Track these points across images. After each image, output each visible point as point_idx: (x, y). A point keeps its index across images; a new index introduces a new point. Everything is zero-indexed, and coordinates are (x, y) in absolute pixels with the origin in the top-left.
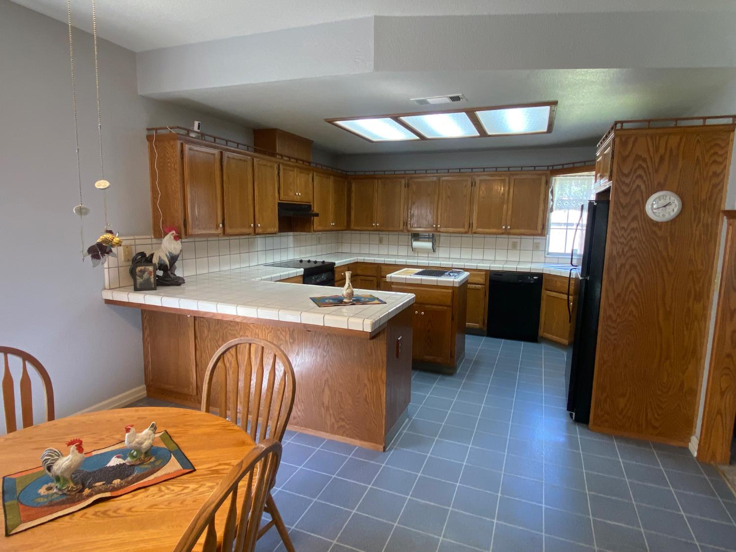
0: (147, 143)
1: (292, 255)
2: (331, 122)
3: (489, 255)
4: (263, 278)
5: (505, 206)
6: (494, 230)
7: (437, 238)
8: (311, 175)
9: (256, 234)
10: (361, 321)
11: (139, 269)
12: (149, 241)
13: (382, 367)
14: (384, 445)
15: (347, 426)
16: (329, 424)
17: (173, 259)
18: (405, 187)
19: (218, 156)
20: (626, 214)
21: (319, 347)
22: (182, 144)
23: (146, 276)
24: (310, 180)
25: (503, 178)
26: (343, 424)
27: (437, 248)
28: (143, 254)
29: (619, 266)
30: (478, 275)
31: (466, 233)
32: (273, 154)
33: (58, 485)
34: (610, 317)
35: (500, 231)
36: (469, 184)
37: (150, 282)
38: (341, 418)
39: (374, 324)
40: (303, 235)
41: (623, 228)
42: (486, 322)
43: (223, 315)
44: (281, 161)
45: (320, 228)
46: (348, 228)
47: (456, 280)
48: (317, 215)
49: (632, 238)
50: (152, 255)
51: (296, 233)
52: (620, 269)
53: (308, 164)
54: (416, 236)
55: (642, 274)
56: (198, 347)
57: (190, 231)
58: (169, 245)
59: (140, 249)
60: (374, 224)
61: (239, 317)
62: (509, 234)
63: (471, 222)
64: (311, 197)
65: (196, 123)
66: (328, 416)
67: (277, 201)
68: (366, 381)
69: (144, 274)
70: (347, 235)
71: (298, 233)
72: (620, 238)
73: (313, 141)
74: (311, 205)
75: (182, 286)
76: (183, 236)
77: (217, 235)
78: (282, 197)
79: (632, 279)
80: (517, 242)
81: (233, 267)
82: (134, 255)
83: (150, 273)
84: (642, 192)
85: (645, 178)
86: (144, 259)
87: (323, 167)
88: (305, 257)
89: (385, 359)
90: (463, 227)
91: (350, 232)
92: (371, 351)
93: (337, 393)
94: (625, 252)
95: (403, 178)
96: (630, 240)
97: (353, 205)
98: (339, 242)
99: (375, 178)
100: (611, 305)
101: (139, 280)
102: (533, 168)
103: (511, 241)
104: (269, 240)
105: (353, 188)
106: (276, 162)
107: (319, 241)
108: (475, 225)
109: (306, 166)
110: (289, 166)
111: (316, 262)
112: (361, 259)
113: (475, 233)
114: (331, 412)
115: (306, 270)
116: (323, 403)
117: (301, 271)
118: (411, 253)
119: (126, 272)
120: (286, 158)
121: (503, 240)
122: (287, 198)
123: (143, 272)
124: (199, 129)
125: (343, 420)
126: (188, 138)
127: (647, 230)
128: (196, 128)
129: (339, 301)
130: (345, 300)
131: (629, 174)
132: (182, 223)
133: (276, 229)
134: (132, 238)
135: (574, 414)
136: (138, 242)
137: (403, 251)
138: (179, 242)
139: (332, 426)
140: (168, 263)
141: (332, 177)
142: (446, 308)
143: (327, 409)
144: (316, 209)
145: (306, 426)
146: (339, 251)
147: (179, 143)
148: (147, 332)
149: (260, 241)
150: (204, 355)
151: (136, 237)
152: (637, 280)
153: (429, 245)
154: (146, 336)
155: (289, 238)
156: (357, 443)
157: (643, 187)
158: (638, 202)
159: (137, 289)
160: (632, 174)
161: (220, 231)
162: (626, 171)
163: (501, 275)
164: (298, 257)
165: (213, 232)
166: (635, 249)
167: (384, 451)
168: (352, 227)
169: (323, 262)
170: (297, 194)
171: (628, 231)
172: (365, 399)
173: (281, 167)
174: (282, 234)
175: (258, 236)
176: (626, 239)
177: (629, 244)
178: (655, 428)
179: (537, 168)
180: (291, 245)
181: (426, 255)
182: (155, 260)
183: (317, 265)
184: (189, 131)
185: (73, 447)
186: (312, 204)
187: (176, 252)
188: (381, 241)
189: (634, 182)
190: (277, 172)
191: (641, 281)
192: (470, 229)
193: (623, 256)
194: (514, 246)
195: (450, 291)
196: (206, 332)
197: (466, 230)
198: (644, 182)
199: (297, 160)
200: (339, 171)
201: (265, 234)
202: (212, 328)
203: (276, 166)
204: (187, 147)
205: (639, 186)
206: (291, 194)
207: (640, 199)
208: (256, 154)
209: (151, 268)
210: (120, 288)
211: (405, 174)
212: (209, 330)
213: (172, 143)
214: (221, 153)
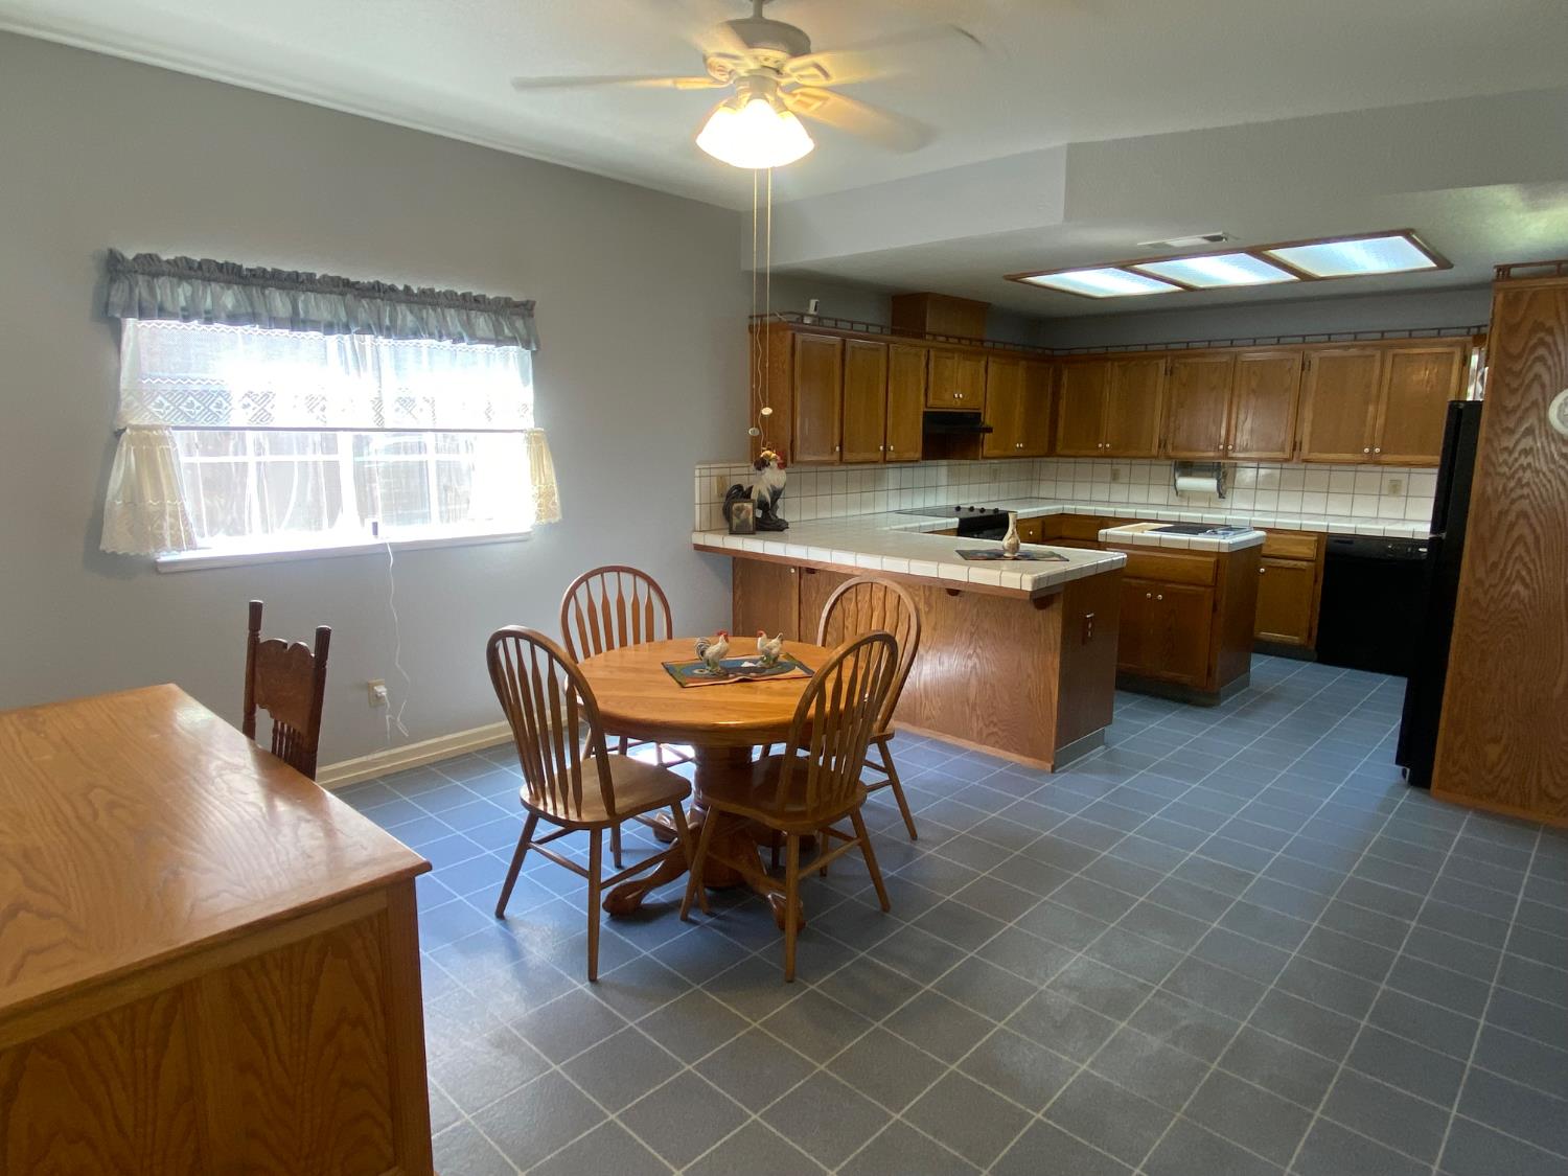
0: (748, 335)
1: (944, 499)
2: (1015, 279)
3: (1338, 506)
4: (893, 527)
5: (1371, 408)
6: (1348, 456)
7: (1230, 471)
8: (983, 363)
9: (886, 461)
10: (1018, 575)
11: (736, 505)
12: (745, 470)
13: (1055, 650)
14: (1053, 763)
15: (1000, 733)
16: (975, 731)
17: (776, 494)
18: (1166, 374)
19: (839, 347)
20: (1512, 425)
21: (965, 620)
22: (794, 335)
23: (743, 515)
24: (982, 371)
25: (1368, 352)
26: (995, 730)
27: (1229, 491)
28: (739, 487)
29: (1495, 514)
30: (1300, 543)
31: (1286, 460)
32: (921, 335)
33: (710, 668)
34: (1476, 601)
35: (1358, 457)
36: (1298, 365)
37: (748, 523)
38: (992, 722)
39: (1036, 582)
40: (965, 465)
41: (1506, 449)
42: (1315, 633)
43: (839, 566)
44: (934, 344)
45: (996, 452)
46: (1051, 452)
47: (1228, 541)
48: (989, 430)
49: (1521, 465)
50: (751, 488)
51: (952, 462)
52: (1499, 520)
53: (978, 343)
54: (1187, 467)
55: (1539, 530)
56: (802, 615)
57: (798, 457)
58: (773, 477)
59: (736, 481)
60: (1100, 445)
61: (859, 568)
62: (1378, 463)
63: (1298, 439)
64: (981, 399)
65: (813, 303)
66: (974, 719)
67: (922, 409)
68: (1030, 671)
69: (741, 512)
70: (1051, 465)
71: (957, 462)
72: (1500, 465)
73: (989, 304)
74: (980, 414)
75: (786, 531)
76: (789, 463)
77: (832, 463)
78: (931, 402)
79: (1521, 538)
80: (1400, 481)
81: (850, 513)
82: (728, 488)
83: (748, 512)
84: (1543, 386)
85: (1550, 362)
86: (740, 493)
87: (1007, 347)
88: (965, 503)
89: (1059, 639)
90: (1282, 450)
91: (1055, 459)
92: (1040, 626)
93: (988, 686)
94: (1508, 489)
95: (1162, 357)
96: (1518, 469)
97: (1062, 411)
98: (1034, 478)
99: (1109, 359)
100: (1480, 582)
101: (735, 521)
102: (1436, 332)
103: (1388, 478)
104: (907, 472)
105: (1065, 380)
106: (924, 347)
107: (995, 476)
108: (1306, 447)
109: (976, 348)
110: (947, 350)
111: (982, 510)
112: (1069, 508)
113: (1307, 461)
114: (979, 712)
115: (962, 521)
116: (968, 700)
117: (954, 522)
118: (1174, 500)
119: (718, 510)
120: (942, 339)
121: (1370, 475)
122: (939, 403)
123: (740, 510)
124: (815, 310)
125: (995, 725)
126: (801, 326)
127: (1551, 452)
128: (812, 311)
129: (997, 556)
130: (1006, 555)
131: (1520, 356)
132: (789, 444)
133: (918, 455)
134: (727, 465)
135: (1408, 770)
136: (734, 471)
137: (1159, 495)
138: (783, 471)
139: (980, 733)
140: (769, 500)
141: (1023, 363)
142: (1203, 589)
143: (973, 708)
144: (988, 421)
145: (945, 731)
146: (1033, 496)
147: (790, 333)
148: (739, 593)
149: (892, 475)
150: (810, 626)
151: (733, 465)
152: (1530, 539)
153: (1210, 484)
154: (737, 598)
155: (941, 470)
156: (1015, 758)
157: (1546, 378)
158: (1535, 404)
159: (733, 532)
160: (1525, 356)
161: (836, 457)
162: (1514, 351)
163: (1351, 543)
164: (954, 503)
165: (826, 458)
166: (1528, 484)
167: (1053, 771)
168: (1059, 450)
169: (996, 510)
170: (956, 398)
171: (1516, 455)
172: (1029, 696)
173: (932, 353)
174: (929, 462)
175: (890, 465)
176: (1510, 469)
177: (1517, 476)
178: (1553, 799)
179: (1442, 332)
180: (944, 482)
181: (1207, 505)
182: (754, 496)
183: (985, 514)
184: (802, 316)
185: (722, 637)
186: (982, 411)
187: (779, 485)
188: (1115, 477)
189: (1531, 367)
190: (924, 364)
191: (1537, 540)
192: (1296, 453)
193: (1503, 497)
194: (1395, 489)
195: (1213, 560)
196: (814, 595)
197: (1287, 456)
198: (1549, 369)
199: (960, 339)
200: (1040, 351)
201: (902, 462)
202: (822, 590)
203: (924, 352)
204: (799, 337)
205: (1537, 377)
206: (947, 396)
207: (1540, 400)
208: (894, 338)
209: (749, 506)
210: (710, 531)
211: (1167, 350)
212: (817, 593)
213: (781, 333)
214: (844, 341)
